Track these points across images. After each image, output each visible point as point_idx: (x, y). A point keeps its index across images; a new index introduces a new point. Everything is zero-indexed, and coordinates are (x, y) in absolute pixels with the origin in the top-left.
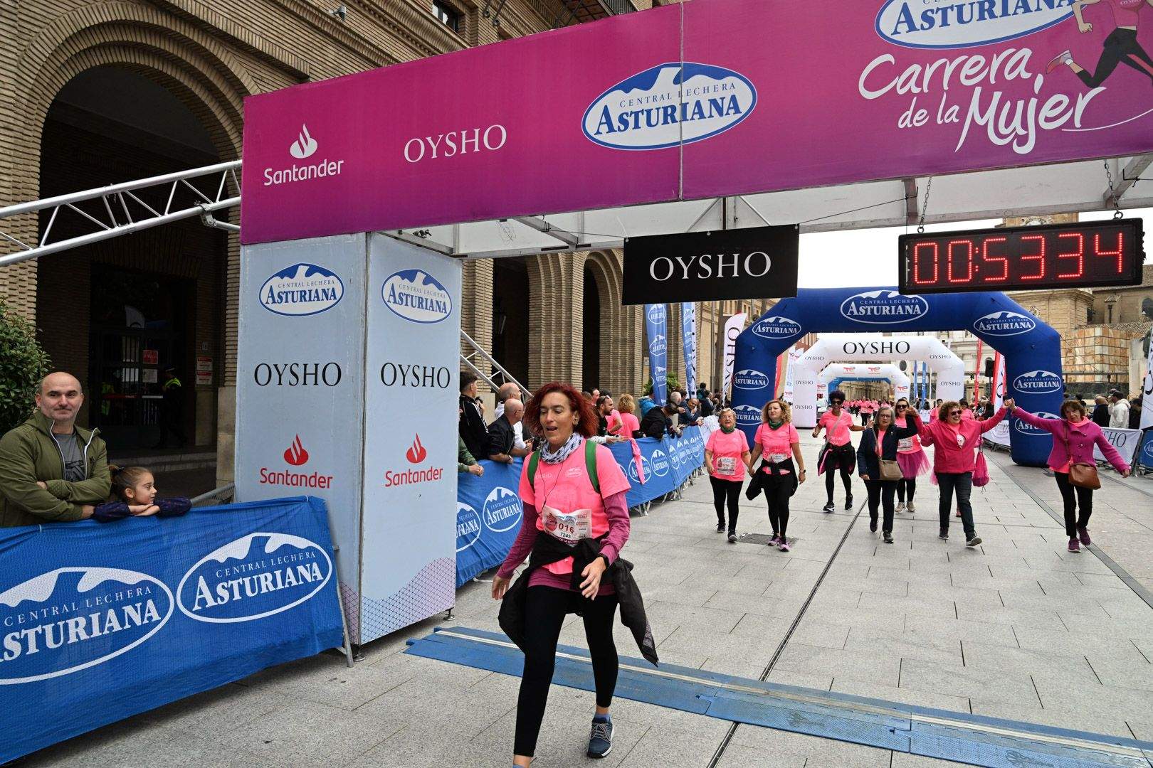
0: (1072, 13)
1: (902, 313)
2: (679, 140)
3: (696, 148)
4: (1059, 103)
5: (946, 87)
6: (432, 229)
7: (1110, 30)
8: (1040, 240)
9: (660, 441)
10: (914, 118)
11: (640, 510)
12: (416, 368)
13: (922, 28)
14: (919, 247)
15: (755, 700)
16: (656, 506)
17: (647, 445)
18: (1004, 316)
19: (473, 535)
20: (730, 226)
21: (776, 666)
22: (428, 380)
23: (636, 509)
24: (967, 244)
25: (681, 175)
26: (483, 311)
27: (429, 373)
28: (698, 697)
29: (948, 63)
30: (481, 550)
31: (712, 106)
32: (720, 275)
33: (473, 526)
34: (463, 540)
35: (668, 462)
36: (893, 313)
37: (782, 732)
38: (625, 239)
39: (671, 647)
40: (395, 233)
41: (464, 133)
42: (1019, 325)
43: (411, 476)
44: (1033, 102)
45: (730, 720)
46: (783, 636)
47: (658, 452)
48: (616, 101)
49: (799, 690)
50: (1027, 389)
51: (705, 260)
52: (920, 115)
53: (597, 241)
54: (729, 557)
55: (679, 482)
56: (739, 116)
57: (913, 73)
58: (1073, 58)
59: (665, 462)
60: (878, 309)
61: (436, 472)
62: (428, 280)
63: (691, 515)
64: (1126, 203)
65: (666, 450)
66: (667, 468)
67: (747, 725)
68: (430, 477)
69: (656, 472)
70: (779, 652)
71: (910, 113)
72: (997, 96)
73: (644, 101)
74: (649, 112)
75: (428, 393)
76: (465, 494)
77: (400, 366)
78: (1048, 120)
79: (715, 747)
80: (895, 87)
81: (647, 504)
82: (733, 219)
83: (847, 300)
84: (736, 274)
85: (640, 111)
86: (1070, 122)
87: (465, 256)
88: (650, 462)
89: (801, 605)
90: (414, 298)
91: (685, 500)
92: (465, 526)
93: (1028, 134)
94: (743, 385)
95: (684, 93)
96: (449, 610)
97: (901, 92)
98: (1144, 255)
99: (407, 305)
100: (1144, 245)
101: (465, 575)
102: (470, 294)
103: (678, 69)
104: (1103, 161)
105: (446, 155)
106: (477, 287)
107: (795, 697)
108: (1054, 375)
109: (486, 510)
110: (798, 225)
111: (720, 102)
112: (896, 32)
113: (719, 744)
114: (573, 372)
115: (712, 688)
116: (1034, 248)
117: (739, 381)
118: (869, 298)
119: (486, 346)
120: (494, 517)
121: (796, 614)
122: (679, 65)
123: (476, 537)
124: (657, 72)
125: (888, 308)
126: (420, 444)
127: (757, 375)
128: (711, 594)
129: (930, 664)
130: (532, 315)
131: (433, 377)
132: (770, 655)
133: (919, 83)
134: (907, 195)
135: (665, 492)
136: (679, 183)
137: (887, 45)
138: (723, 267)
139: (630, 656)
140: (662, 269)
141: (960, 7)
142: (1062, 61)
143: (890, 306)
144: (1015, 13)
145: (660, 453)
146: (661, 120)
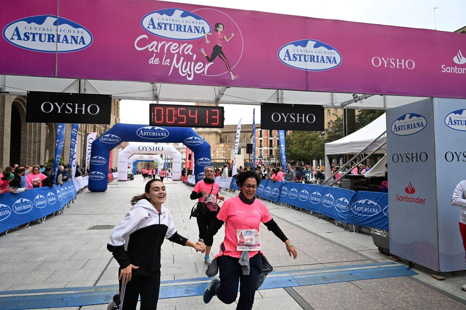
0: (204, 36)
1: (160, 135)
2: (56, 50)
3: (64, 55)
4: (200, 65)
5: (166, 52)
7: (215, 45)
8: (195, 110)
9: (52, 188)
10: (154, 61)
11: (40, 221)
13: (158, 29)
14: (157, 109)
15: (90, 295)
16: (49, 218)
17: (44, 190)
18: (194, 138)
20: (82, 92)
21: (101, 279)
23: (38, 221)
24: (173, 110)
25: (57, 66)
28: (63, 300)
29: (166, 43)
31: (72, 39)
32: (76, 112)
35: (56, 198)
36: (156, 135)
37: (101, 305)
38: (28, 92)
39: (51, 281)
42: (198, 142)
44: (193, 63)
45: (77, 306)
46: (105, 266)
47: (50, 193)
48: (23, 26)
49: (110, 286)
50: (201, 164)
51: (69, 105)
52: (157, 60)
53: (13, 91)
54: (84, 237)
55: (62, 206)
56: (84, 46)
57: (155, 44)
58: (205, 51)
59: (54, 198)
60: (151, 133)
63: (67, 221)
65: (55, 192)
66: (55, 200)
67: (86, 306)
69: (49, 202)
70: (103, 272)
71: (153, 58)
72: (182, 58)
73: (38, 29)
74: (40, 35)
78: (197, 70)
80: (148, 47)
81: (44, 218)
82: (83, 89)
83: (139, 130)
84: (83, 113)
85: (35, 34)
86: (203, 72)
88: (46, 199)
91: (65, 214)
93: (191, 74)
94: (95, 163)
95: (59, 30)
97: (150, 50)
98: (224, 119)
100: (224, 115)
103: (56, 19)
104: (213, 87)
107: (108, 289)
108: (209, 159)
110: (111, 95)
111: (76, 38)
112: (148, 28)
114: (4, 156)
115: (70, 294)
116: (193, 113)
117: (93, 161)
118: (147, 129)
122: (56, 17)
124: (46, 17)
125: (155, 133)
127: (101, 159)
128: (74, 253)
132: (99, 275)
133: (156, 48)
134: (153, 89)
135: (54, 211)
136: (55, 69)
137: (145, 31)
138: (78, 109)
139: (28, 289)
140: (47, 107)
141: (171, 25)
142: (201, 51)
143: (155, 132)
144: (188, 32)
145: (52, 194)
146: (47, 39)
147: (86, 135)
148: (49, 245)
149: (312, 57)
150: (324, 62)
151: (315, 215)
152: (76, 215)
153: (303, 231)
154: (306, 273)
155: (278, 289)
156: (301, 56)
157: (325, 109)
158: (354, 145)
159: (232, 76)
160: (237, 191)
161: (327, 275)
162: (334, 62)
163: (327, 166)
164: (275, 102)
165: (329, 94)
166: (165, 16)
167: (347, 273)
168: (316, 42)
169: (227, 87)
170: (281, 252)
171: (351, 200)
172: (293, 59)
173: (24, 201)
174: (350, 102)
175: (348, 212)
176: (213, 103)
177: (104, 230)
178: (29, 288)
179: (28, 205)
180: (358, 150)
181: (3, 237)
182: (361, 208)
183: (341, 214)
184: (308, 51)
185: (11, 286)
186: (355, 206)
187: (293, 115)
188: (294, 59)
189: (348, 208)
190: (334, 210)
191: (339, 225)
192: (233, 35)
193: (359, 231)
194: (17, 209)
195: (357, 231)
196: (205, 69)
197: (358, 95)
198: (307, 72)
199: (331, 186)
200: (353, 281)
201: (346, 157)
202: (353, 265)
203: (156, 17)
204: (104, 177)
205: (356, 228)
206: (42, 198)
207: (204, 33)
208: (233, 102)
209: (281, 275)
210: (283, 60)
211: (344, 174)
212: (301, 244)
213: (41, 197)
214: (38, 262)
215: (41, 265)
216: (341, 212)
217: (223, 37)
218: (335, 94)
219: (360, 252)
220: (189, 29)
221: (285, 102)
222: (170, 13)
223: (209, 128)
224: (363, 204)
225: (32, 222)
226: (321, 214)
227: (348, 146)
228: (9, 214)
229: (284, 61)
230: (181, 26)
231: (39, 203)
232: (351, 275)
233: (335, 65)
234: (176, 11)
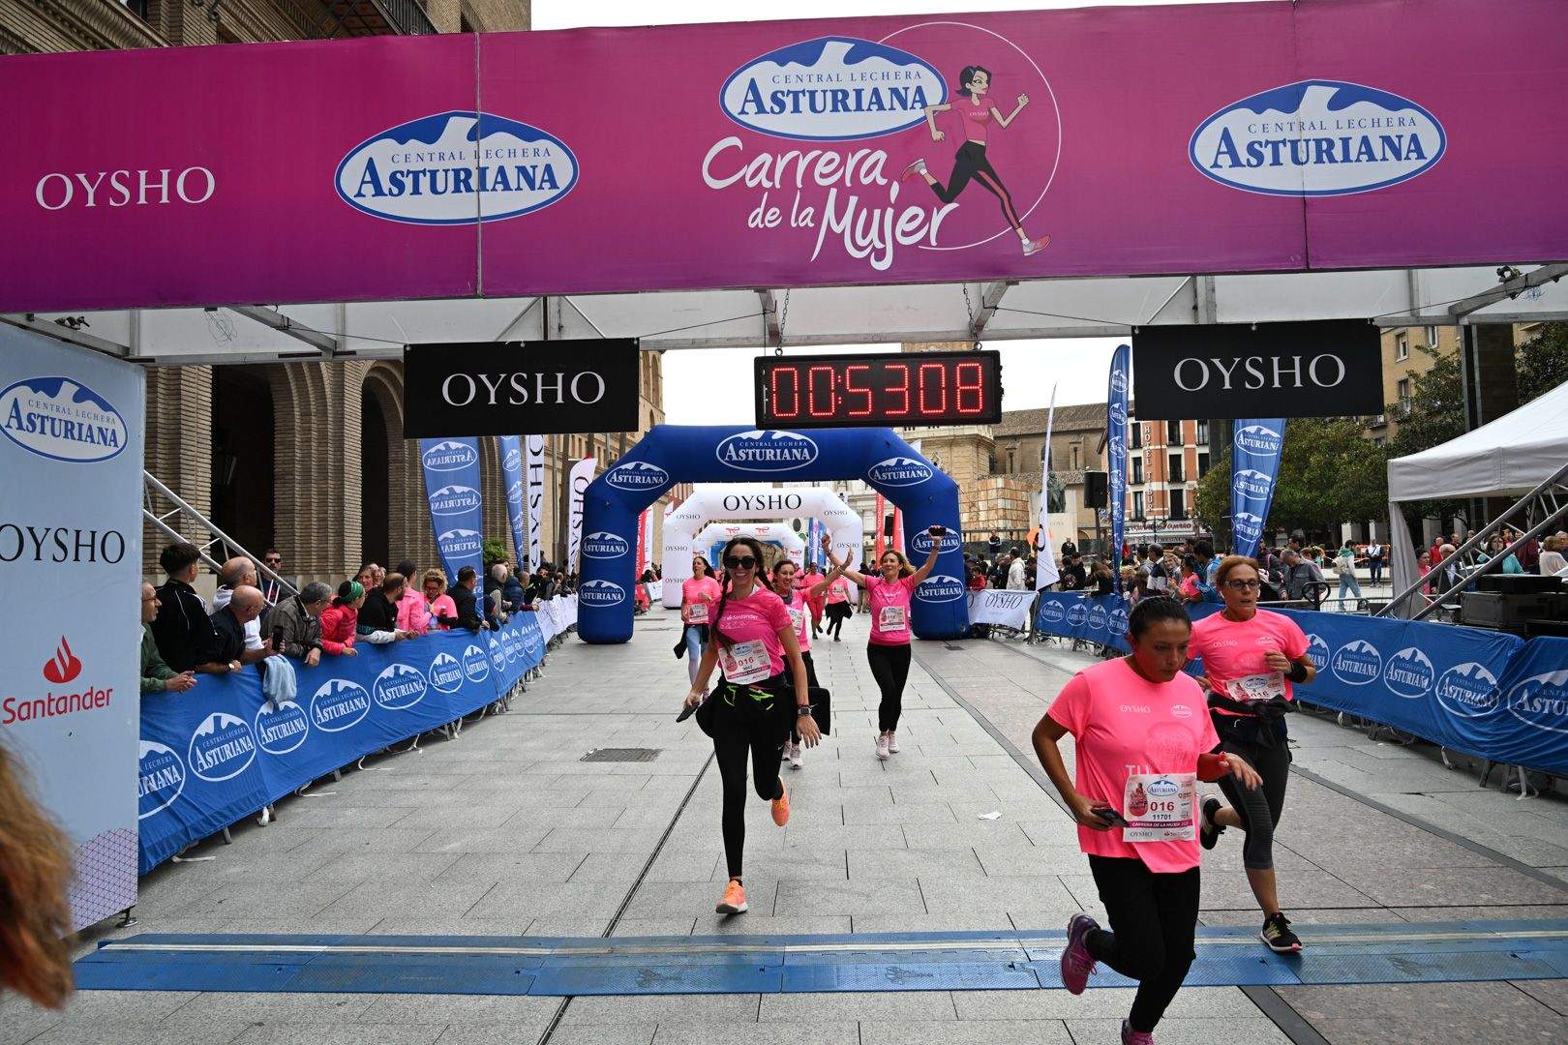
0: (925, 118)
1: (789, 458)
2: (475, 216)
3: (501, 228)
4: (914, 217)
5: (799, 185)
6: (90, 316)
7: (960, 144)
8: (903, 370)
9: (475, 634)
10: (763, 218)
12: (62, 536)
13: (773, 111)
14: (777, 373)
15: (594, 963)
16: (469, 723)
17: (456, 639)
18: (900, 462)
19: (171, 790)
20: (553, 336)
21: (626, 915)
22: (85, 552)
24: (829, 371)
25: (480, 262)
26: (192, 448)
27: (85, 539)
28: (518, 972)
29: (801, 156)
30: (184, 812)
31: (521, 177)
32: (539, 400)
33: (171, 776)
34: (154, 801)
35: (489, 662)
36: (779, 458)
37: (628, 998)
38: (405, 346)
39: (484, 913)
40: (20, 318)
41: (143, 174)
42: (916, 473)
43: (53, 704)
44: (890, 212)
45: (557, 996)
46: (636, 876)
47: (472, 648)
48: (385, 153)
49: (654, 940)
50: (927, 549)
51: (519, 380)
52: (774, 214)
53: (364, 347)
54: (570, 784)
55: (505, 688)
56: (555, 192)
57: (763, 165)
58: (927, 167)
60: (761, 452)
61: (100, 696)
62: (82, 395)
63: (521, 733)
64: (991, 333)
65: (485, 646)
67: (584, 998)
68: (87, 704)
70: (630, 896)
71: (760, 210)
72: (853, 200)
73: (427, 158)
74: (434, 173)
75: (83, 570)
76: (155, 727)
77: (31, 530)
78: (905, 234)
79: (539, 1034)
80: (744, 177)
81: (457, 722)
82: (556, 327)
83: (723, 442)
84: (560, 400)
85: (419, 172)
86: (926, 240)
87: (151, 360)
88: (461, 665)
89: (661, 834)
90: (57, 423)
91: (513, 713)
92: (156, 777)
93: (885, 248)
94: (594, 553)
95: (482, 154)
96: (127, 911)
97: (751, 184)
98: (1001, 391)
99: (43, 432)
100: (1002, 380)
101: (156, 854)
102: (170, 422)
103: (474, 121)
104: (961, 284)
105: (112, 203)
106: (183, 412)
107: (647, 950)
108: (954, 532)
109: (194, 749)
110: (638, 339)
111: (530, 171)
112: (743, 112)
113: (545, 1029)
114: (347, 540)
115: (538, 957)
116: (896, 379)
117: (590, 548)
118: (750, 440)
119: (199, 502)
120: (208, 759)
121: (655, 845)
122: (474, 116)
123: (176, 792)
124: (445, 120)
125: (773, 452)
126: (68, 652)
127: (613, 540)
128: (543, 833)
129: (810, 883)
130: (279, 456)
131: (92, 546)
132: (619, 903)
133: (770, 176)
134: (764, 310)
135: (484, 704)
136: (477, 273)
137: (733, 126)
138: (543, 390)
139: (423, 934)
140: (459, 390)
141: (812, 94)
142: (916, 169)
143: (775, 449)
144: (869, 109)
145: (477, 649)
146: (451, 186)
147: (568, 466)
148: (475, 805)
149: (1325, 146)
150: (1372, 158)
151: (1356, 726)
152: (545, 717)
153: (1309, 783)
154: (1325, 939)
155: (1220, 988)
156: (1281, 145)
157: (1383, 331)
158: (1509, 462)
159: (1025, 241)
160: (1057, 639)
161: (1409, 951)
162: (1413, 155)
163: (1398, 547)
164: (1185, 320)
165: (1397, 276)
166: (793, 67)
167: (1500, 947)
168: (1336, 90)
169: (1009, 283)
170: (1226, 859)
171: (1504, 674)
172: (1248, 160)
173: (402, 673)
174: (1486, 299)
175: (1491, 717)
176: (961, 340)
177: (628, 764)
178: (426, 932)
179: (413, 685)
180: (1531, 479)
181: (352, 776)
182: (1548, 702)
183: (1465, 727)
184: (1307, 126)
185: (378, 920)
186: (1525, 697)
187: (1254, 364)
188: (1254, 161)
189: (1494, 704)
190: (1433, 708)
191: (1456, 768)
192: (1023, 101)
193: (1546, 790)
194: (383, 695)
195: (1537, 793)
196: (929, 231)
197: (1519, 268)
198: (1304, 203)
199: (1417, 619)
200: (1524, 982)
201: (1479, 510)
202: (1526, 922)
203: (767, 74)
204: (622, 597)
205: (1529, 778)
206: (450, 661)
207: (924, 105)
208: (1032, 330)
209: (1229, 941)
210: (1208, 169)
211: (1471, 571)
212: (1304, 833)
213: (447, 662)
214: (448, 856)
215: (454, 864)
216: (1462, 715)
217: (991, 112)
218: (1420, 274)
219: (1549, 872)
220: (874, 100)
221: (1224, 318)
222: (809, 57)
223: (951, 427)
224: (1557, 688)
225: (426, 733)
226: (1380, 725)
227: (1483, 468)
228: (365, 709)
229: (1214, 171)
230: (845, 94)
231: (442, 679)
232: (1515, 956)
233: (1414, 164)
234: (829, 44)
